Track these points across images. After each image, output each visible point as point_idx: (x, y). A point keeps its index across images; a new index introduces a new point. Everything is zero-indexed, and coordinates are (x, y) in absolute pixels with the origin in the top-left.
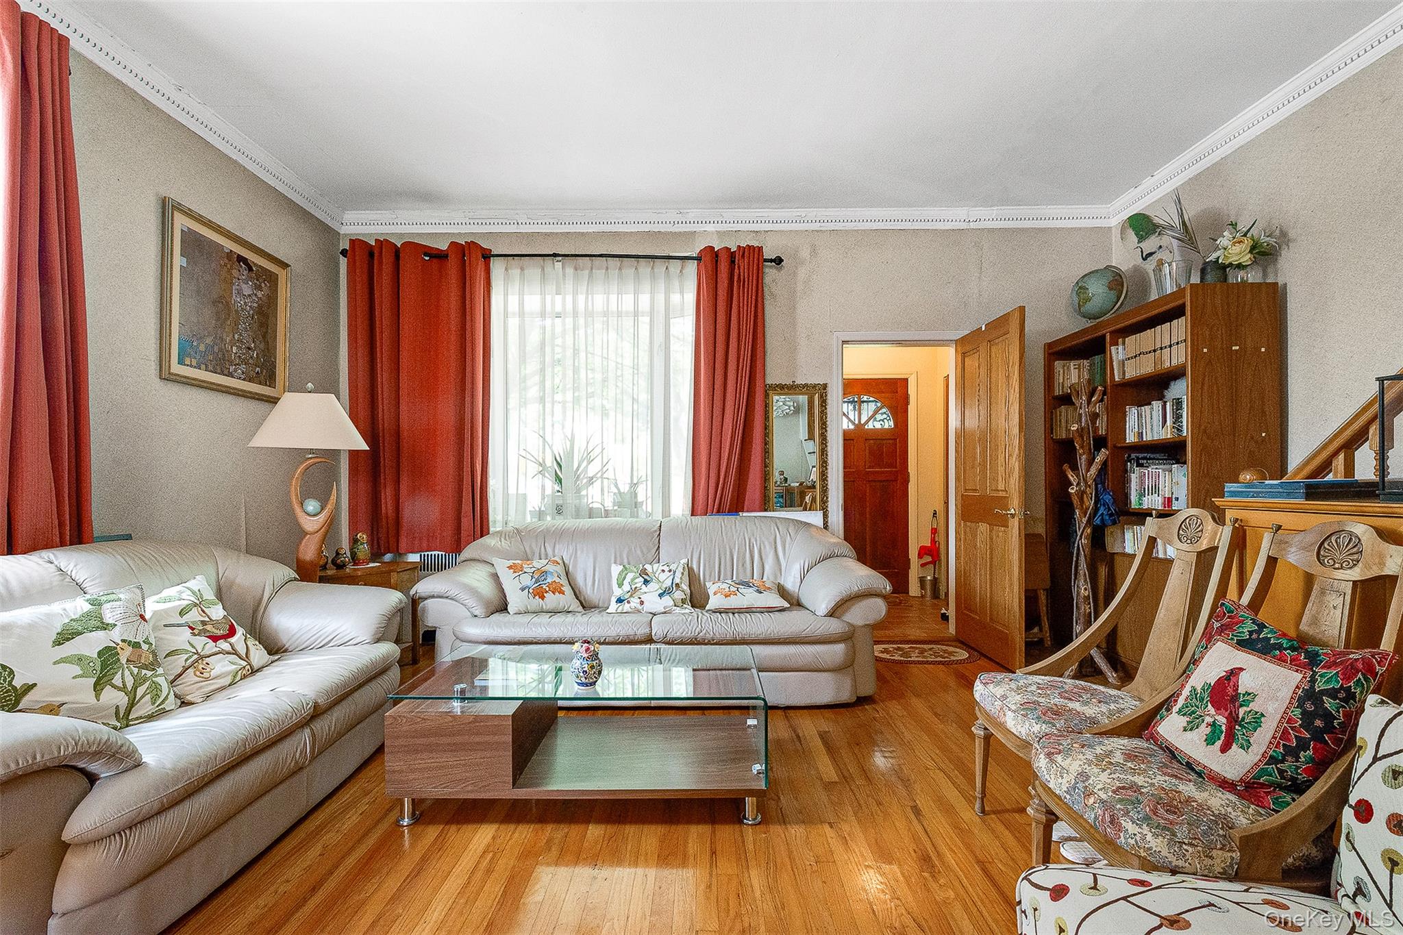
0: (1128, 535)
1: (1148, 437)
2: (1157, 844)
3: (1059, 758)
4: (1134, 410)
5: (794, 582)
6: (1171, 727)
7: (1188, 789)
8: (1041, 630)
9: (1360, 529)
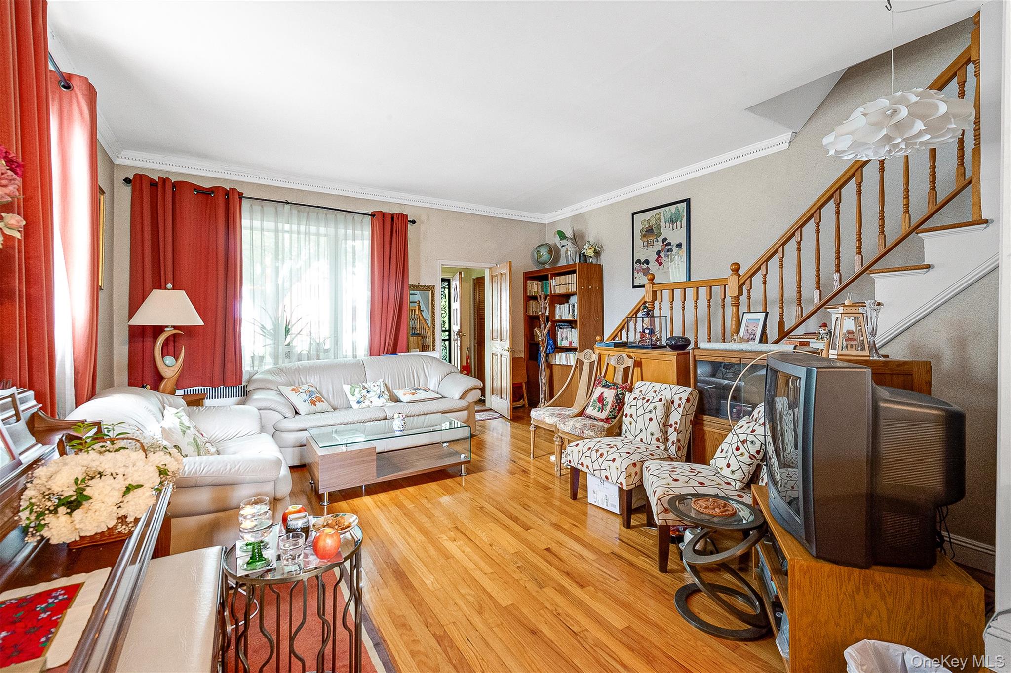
0: (557, 356)
1: (563, 318)
2: (592, 434)
3: (566, 423)
4: (558, 306)
5: (435, 386)
6: (590, 411)
7: (595, 422)
8: (524, 401)
9: (624, 355)
